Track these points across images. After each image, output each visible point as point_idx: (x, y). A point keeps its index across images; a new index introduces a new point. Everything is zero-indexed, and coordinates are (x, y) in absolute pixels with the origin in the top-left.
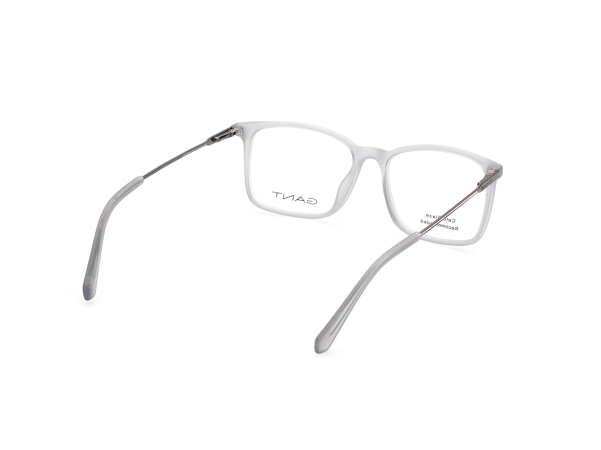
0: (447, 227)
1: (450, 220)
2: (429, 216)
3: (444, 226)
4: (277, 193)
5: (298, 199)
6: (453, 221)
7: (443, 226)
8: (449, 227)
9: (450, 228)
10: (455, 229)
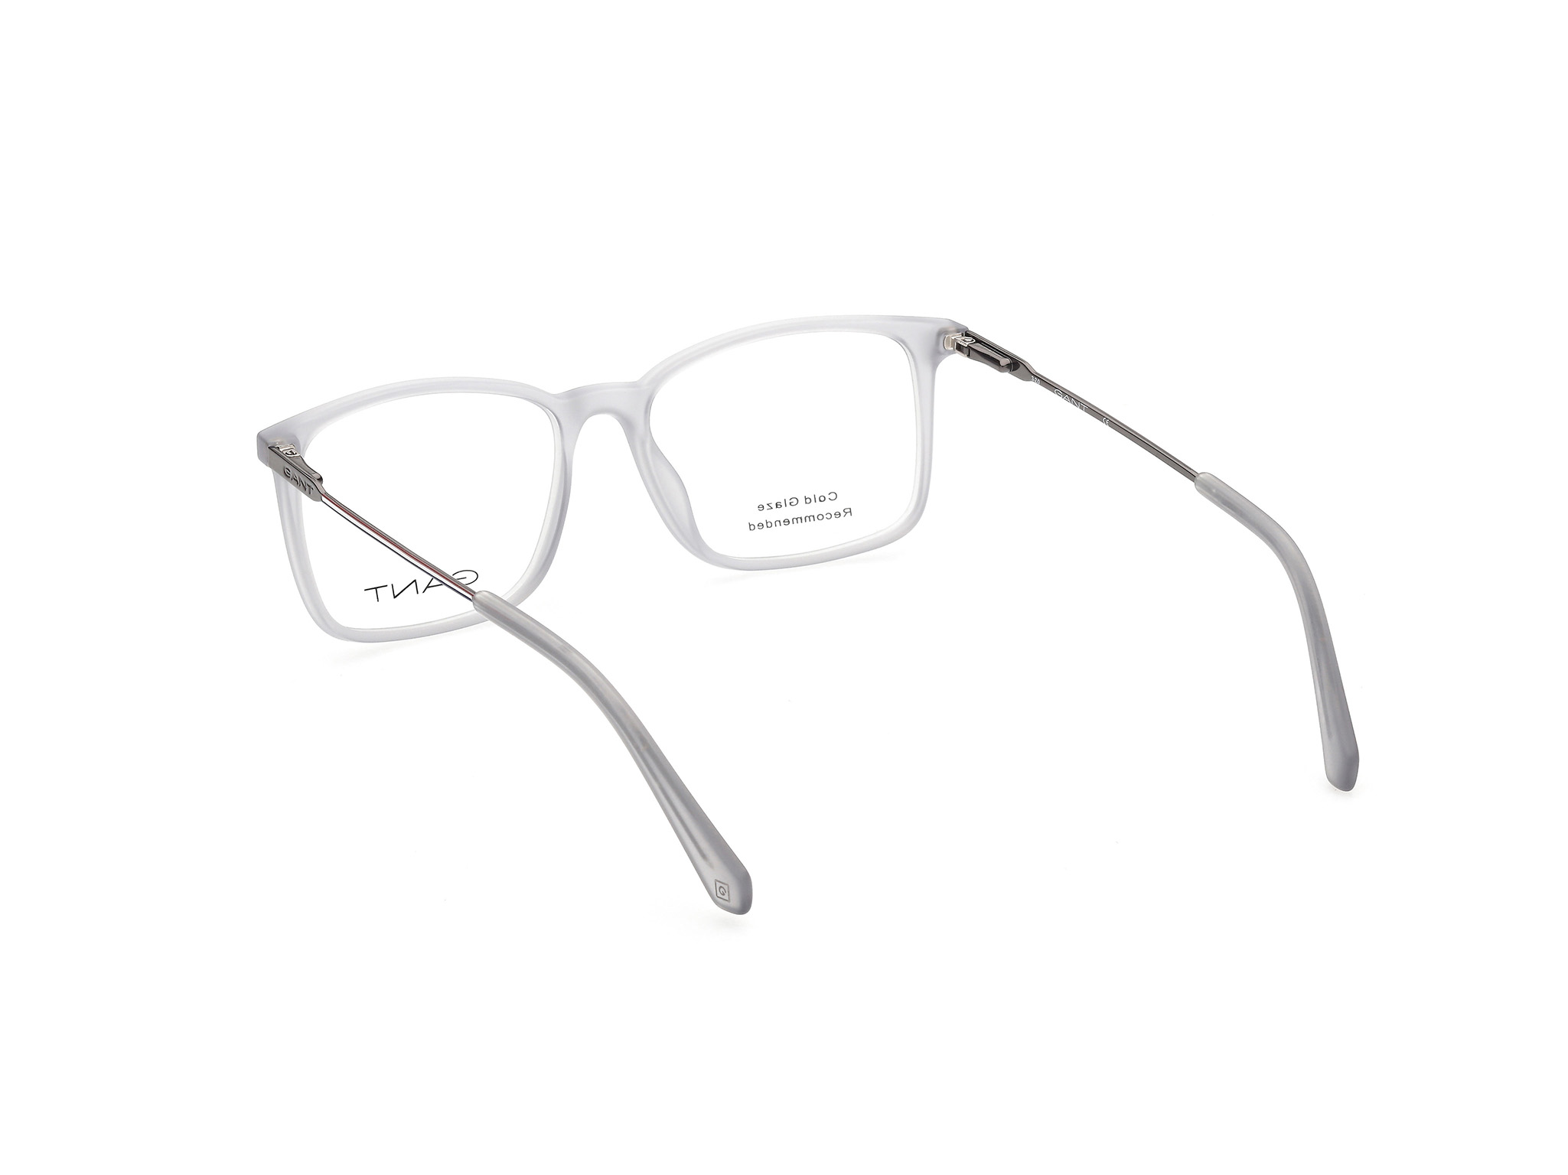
0: (820, 517)
1: (822, 499)
2: (766, 507)
3: (812, 518)
4: (376, 588)
5: (428, 587)
6: (833, 496)
7: (807, 518)
8: (825, 517)
9: (829, 516)
10: (843, 514)
